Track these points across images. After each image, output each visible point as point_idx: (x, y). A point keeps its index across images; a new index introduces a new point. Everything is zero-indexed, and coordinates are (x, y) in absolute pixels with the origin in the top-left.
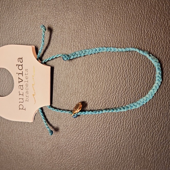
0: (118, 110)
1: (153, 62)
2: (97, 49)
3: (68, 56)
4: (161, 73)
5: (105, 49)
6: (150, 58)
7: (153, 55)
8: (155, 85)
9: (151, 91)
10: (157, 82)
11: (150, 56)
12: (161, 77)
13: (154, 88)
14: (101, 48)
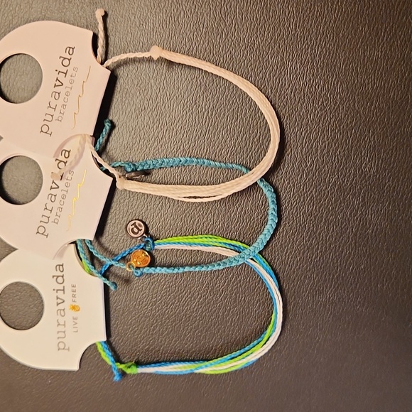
2: (181, 159)
3: (134, 165)
4: (276, 209)
5: (195, 160)
8: (268, 227)
9: (262, 236)
10: (270, 222)
12: (276, 215)
13: (265, 231)
14: (188, 159)
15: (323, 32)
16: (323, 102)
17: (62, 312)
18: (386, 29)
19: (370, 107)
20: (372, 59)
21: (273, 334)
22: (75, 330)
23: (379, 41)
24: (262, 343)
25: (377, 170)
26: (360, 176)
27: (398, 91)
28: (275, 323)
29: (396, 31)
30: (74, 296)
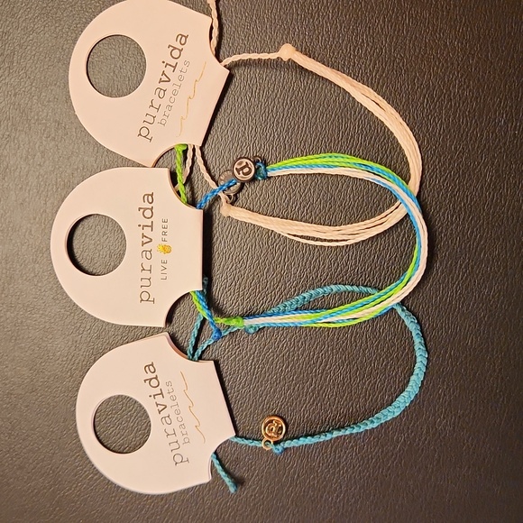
0: (362, 427)
1: (407, 322)
6: (403, 315)
7: (408, 309)
8: (418, 365)
10: (419, 359)
11: (403, 310)
12: (424, 349)
13: (417, 371)
15: (388, 268)
16: (388, 349)
17: (148, 254)
18: (461, 265)
19: (444, 356)
20: (446, 300)
21: (415, 273)
22: (164, 276)
23: (453, 279)
24: (402, 285)
25: (454, 428)
26: (434, 434)
27: (477, 338)
28: (418, 259)
29: (472, 268)
30: (164, 234)
